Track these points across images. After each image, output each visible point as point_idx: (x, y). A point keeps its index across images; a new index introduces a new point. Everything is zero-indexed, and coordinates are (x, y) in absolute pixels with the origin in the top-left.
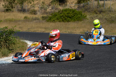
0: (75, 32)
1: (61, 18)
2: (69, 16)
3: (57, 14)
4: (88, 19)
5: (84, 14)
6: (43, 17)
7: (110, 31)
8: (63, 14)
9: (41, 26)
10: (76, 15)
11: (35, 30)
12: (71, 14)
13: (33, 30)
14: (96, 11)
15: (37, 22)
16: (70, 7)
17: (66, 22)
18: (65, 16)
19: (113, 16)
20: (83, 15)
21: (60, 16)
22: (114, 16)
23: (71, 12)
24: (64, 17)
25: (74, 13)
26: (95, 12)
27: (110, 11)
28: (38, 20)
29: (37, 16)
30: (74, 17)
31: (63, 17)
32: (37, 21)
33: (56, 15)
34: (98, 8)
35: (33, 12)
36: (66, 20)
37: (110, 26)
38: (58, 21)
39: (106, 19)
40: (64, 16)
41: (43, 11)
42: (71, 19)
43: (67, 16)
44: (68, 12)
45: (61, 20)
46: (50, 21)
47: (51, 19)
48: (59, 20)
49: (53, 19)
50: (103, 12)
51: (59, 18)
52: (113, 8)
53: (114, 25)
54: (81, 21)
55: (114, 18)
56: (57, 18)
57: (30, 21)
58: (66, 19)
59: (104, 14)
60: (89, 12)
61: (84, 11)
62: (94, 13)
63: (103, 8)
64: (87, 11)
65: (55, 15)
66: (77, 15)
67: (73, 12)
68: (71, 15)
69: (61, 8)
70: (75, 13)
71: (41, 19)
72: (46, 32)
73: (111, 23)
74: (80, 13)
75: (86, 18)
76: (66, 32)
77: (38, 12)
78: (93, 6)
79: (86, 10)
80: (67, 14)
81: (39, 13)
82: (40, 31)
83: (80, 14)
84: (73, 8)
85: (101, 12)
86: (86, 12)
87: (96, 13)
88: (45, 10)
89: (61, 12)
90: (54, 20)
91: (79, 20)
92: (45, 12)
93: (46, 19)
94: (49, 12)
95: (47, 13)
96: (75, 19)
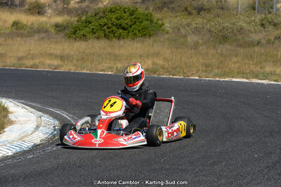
1: (101, 30)
2: (120, 25)
3: (92, 19)
4: (168, 33)
6: (57, 26)
7: (218, 67)
8: (105, 20)
9: (52, 52)
10: (137, 23)
11: (37, 61)
12: (127, 19)
13: (29, 63)
14: (189, 9)
15: (43, 38)
17: (114, 40)
18: (112, 24)
20: (156, 23)
21: (100, 25)
24: (108, 28)
25: (133, 17)
26: (187, 11)
27: (222, 8)
28: (44, 32)
30: (133, 27)
31: (105, 27)
32: (42, 35)
33: (90, 23)
35: (35, 7)
36: (114, 34)
37: (219, 51)
38: (95, 37)
39: (210, 31)
40: (110, 25)
41: (60, 6)
42: (127, 31)
43: (116, 26)
44: (118, 14)
45: (101, 33)
46: (74, 36)
47: (76, 31)
48: (97, 34)
49: (82, 33)
50: (205, 10)
51: (97, 30)
54: (150, 36)
55: (229, 31)
56: (93, 29)
57: (26, 37)
58: (113, 31)
59: (208, 16)
60: (173, 9)
61: (160, 9)
62: (184, 13)
64: (168, 8)
65: (86, 23)
66: (141, 22)
67: (131, 15)
68: (126, 22)
70: (135, 18)
73: (220, 43)
74: (149, 18)
75: (164, 30)
77: (47, 8)
80: (117, 19)
82: (49, 66)
83: (148, 20)
85: (200, 10)
86: (165, 9)
87: (190, 14)
88: (66, 3)
89: (101, 14)
91: (146, 34)
92: (64, 8)
93: (66, 31)
94: (75, 9)
95: (69, 12)
96: (136, 31)
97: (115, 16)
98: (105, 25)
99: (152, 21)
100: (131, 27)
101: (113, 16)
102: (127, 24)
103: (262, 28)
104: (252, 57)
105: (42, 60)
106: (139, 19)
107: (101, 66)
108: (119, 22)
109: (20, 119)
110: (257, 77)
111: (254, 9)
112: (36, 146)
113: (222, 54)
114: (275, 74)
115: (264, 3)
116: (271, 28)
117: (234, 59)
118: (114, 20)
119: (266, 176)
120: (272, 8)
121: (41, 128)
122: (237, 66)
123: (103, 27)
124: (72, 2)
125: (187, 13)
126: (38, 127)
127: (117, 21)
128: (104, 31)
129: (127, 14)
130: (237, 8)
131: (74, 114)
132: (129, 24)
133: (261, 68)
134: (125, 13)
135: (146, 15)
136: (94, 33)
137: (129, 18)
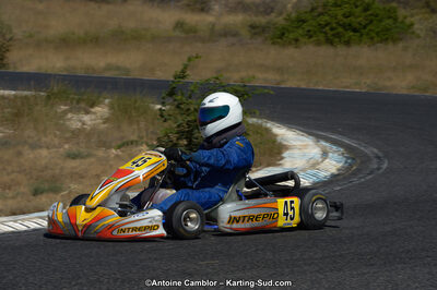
0: (388, 84)
1: (321, 32)
2: (350, 25)
3: (307, 17)
4: (419, 37)
6: (253, 27)
8: (326, 18)
10: (375, 22)
12: (360, 16)
15: (233, 44)
18: (337, 23)
21: (319, 25)
24: (332, 29)
25: (369, 13)
30: (369, 28)
31: (327, 28)
33: (304, 21)
35: (197, 2)
36: (340, 38)
38: (312, 43)
40: (334, 25)
42: (358, 34)
43: (343, 26)
44: (346, 9)
45: (322, 37)
46: (280, 41)
47: (283, 34)
48: (314, 39)
49: (291, 36)
51: (315, 32)
56: (309, 31)
58: (338, 33)
65: (298, 22)
66: (381, 21)
67: (366, 10)
70: (371, 15)
71: (245, 33)
74: (392, 15)
75: (413, 33)
80: (344, 15)
83: (390, 17)
89: (320, 10)
90: (297, 40)
91: (387, 39)
93: (266, 34)
96: (373, 34)
97: (342, 12)
98: (326, 25)
99: (396, 19)
100: (365, 27)
101: (339, 13)
102: (359, 23)
106: (377, 16)
108: (347, 21)
118: (340, 17)
123: (323, 28)
127: (345, 20)
128: (325, 33)
129: (359, 9)
132: (363, 23)
134: (357, 7)
135: (389, 11)
136: (311, 37)
137: (363, 14)
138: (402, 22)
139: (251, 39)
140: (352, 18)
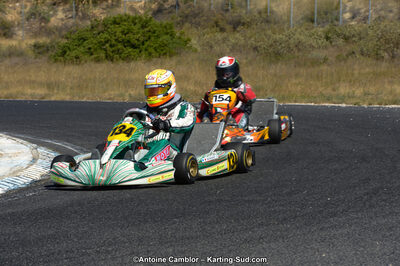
1: (102, 49)
2: (129, 41)
3: (88, 35)
4: (196, 51)
5: (182, 34)
6: (35, 46)
8: (106, 35)
9: (33, 78)
10: (152, 38)
11: (13, 90)
12: (138, 33)
13: (5, 92)
14: (221, 23)
15: (17, 64)
16: (132, 8)
17: (121, 63)
18: (116, 40)
19: (278, 36)
21: (99, 42)
22: (281, 36)
23: (135, 28)
24: (111, 46)
25: (147, 29)
26: (217, 26)
27: (268, 22)
28: (19, 56)
29: (14, 43)
30: (147, 44)
31: (107, 45)
32: (15, 60)
33: (84, 40)
34: (227, 10)
36: (120, 54)
37: (272, 71)
38: (92, 60)
39: (255, 49)
40: (114, 42)
41: (36, 25)
42: (137, 50)
43: (123, 42)
44: (124, 26)
45: (103, 55)
46: (62, 59)
47: (65, 52)
48: (95, 56)
49: (73, 54)
50: (244, 24)
51: (95, 50)
52: (275, 9)
53: (283, 66)
54: (171, 56)
56: (90, 49)
58: (118, 50)
59: (249, 32)
60: (198, 25)
61: (181, 24)
62: (214, 30)
63: (244, 11)
64: (191, 22)
65: (79, 40)
66: (158, 37)
67: (143, 27)
68: (137, 36)
69: (99, 13)
70: (149, 31)
71: (30, 53)
72: (53, 99)
73: (272, 62)
74: (168, 31)
75: (190, 47)
76: (122, 95)
77: (17, 28)
78: (210, 5)
79: (187, 17)
80: (122, 32)
81: (20, 33)
82: (32, 95)
83: (167, 34)
84: (142, 12)
85: (236, 24)
86: (187, 25)
87: (222, 30)
88: (45, 19)
89: (100, 28)
90: (77, 58)
91: (165, 54)
92: (41, 28)
93: (50, 53)
94: (57, 28)
95: (49, 32)
96: (151, 50)
97: (121, 29)
98: (107, 42)
99: (172, 35)
100: (143, 43)
101: (118, 30)
102: (138, 40)
103: (328, 43)
104: (318, 77)
105: (20, 88)
106: (154, 32)
107: (106, 94)
108: (126, 38)
109: (7, 151)
110: (329, 100)
111: (313, 21)
112: (35, 182)
113: (275, 75)
114: (353, 97)
115: (326, 13)
116: (341, 41)
117: (294, 81)
118: (119, 34)
119: (367, 203)
120: (337, 20)
121: (39, 161)
122: (299, 88)
123: (104, 45)
124: (53, 19)
125: (218, 29)
126: (34, 160)
127: (124, 37)
128: (106, 50)
129: (138, 26)
130: (289, 21)
131: (82, 145)
132: (142, 39)
133: (334, 90)
134: (135, 24)
135: (165, 27)
136: (92, 54)
137: (141, 31)
138: (180, 38)
139: (35, 58)
140: (130, 35)
